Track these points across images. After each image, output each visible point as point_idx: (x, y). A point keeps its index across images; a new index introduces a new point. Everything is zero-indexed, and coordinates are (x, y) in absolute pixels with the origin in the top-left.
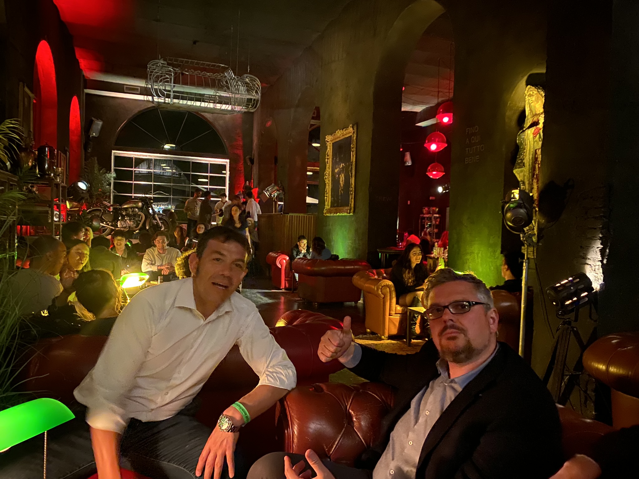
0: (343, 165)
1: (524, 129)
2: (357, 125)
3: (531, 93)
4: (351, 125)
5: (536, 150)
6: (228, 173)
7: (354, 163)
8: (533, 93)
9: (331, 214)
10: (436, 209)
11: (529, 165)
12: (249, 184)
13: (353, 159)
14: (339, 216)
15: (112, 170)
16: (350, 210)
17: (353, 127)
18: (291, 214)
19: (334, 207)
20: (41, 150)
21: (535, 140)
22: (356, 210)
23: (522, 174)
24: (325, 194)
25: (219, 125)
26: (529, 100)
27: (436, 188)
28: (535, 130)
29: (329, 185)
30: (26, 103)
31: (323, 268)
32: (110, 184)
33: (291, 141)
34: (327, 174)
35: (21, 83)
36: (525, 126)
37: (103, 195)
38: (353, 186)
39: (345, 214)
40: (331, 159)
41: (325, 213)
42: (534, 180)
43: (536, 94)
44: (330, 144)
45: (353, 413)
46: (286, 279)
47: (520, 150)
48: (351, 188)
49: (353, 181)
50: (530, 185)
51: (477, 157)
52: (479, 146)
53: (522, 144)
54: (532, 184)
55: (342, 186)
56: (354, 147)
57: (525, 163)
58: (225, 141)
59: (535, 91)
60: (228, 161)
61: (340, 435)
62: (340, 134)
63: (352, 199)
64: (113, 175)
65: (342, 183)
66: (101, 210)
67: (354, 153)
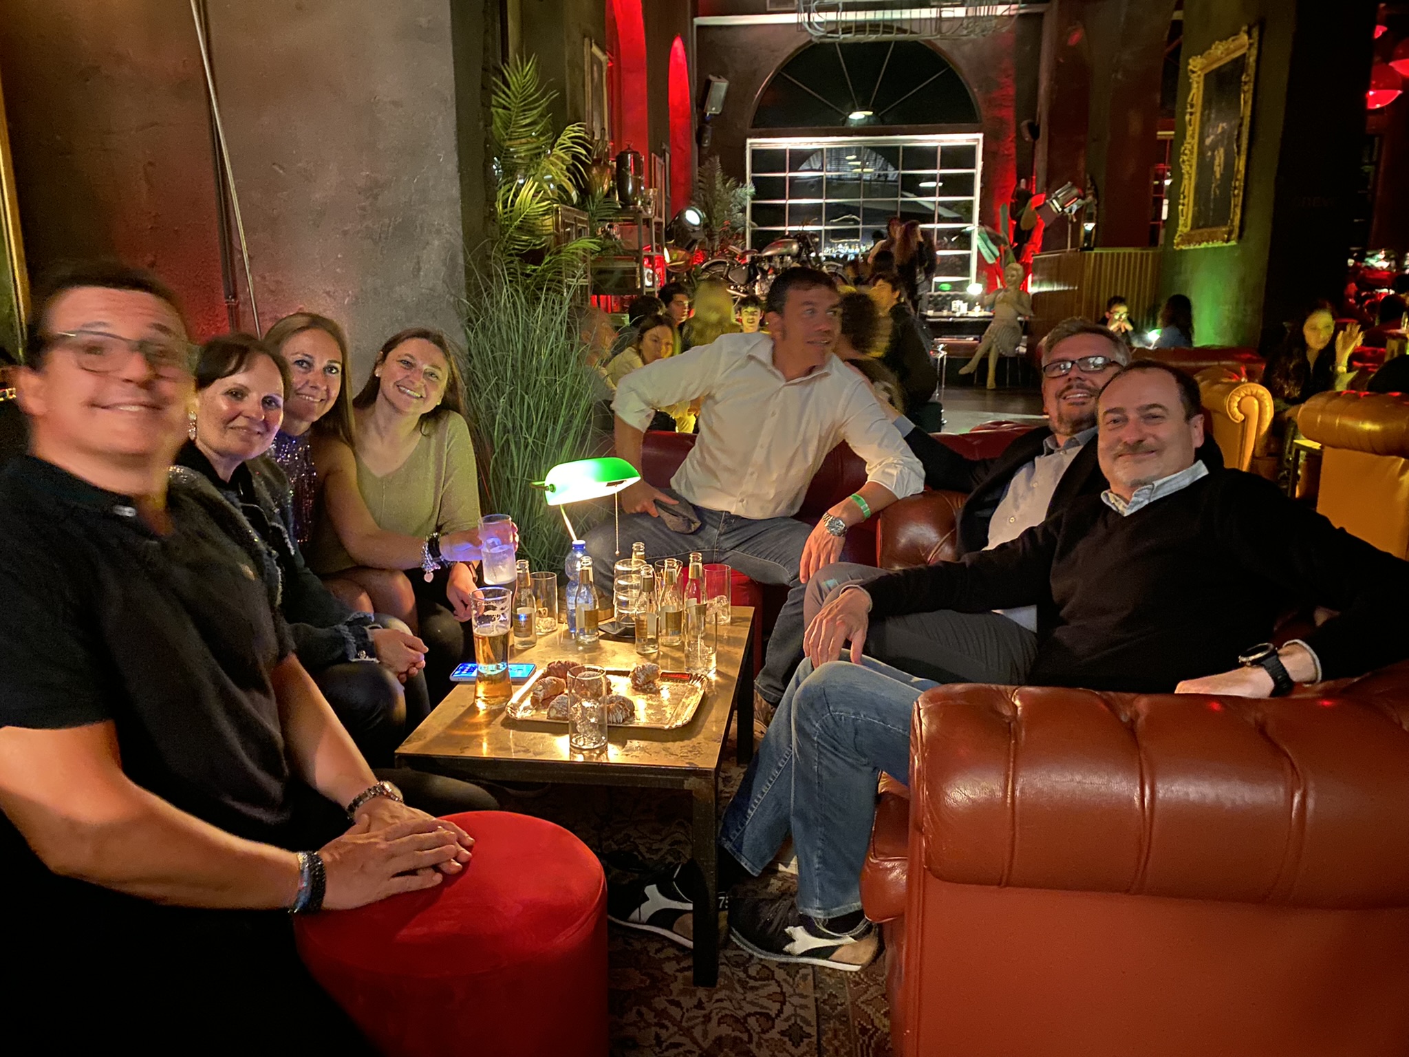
0: (1222, 128)
2: (1261, 26)
4: (1245, 28)
6: (979, 163)
7: (1247, 121)
9: (1189, 245)
12: (1027, 185)
13: (1246, 111)
14: (1206, 249)
15: (748, 180)
16: (1230, 233)
17: (1249, 33)
18: (1097, 251)
19: (1199, 228)
20: (621, 161)
22: (1245, 234)
24: (1180, 199)
25: (961, 59)
29: (1190, 178)
32: (743, 210)
33: (1119, 77)
34: (1187, 151)
35: (587, 40)
37: (731, 232)
38: (1241, 176)
39: (1220, 244)
40: (1198, 114)
41: (1178, 244)
44: (1199, 76)
48: (1237, 180)
49: (1241, 164)
55: (1218, 176)
56: (1249, 81)
58: (975, 92)
60: (980, 136)
62: (1221, 52)
63: (1236, 206)
64: (750, 189)
65: (1218, 171)
66: (725, 263)
67: (1249, 96)
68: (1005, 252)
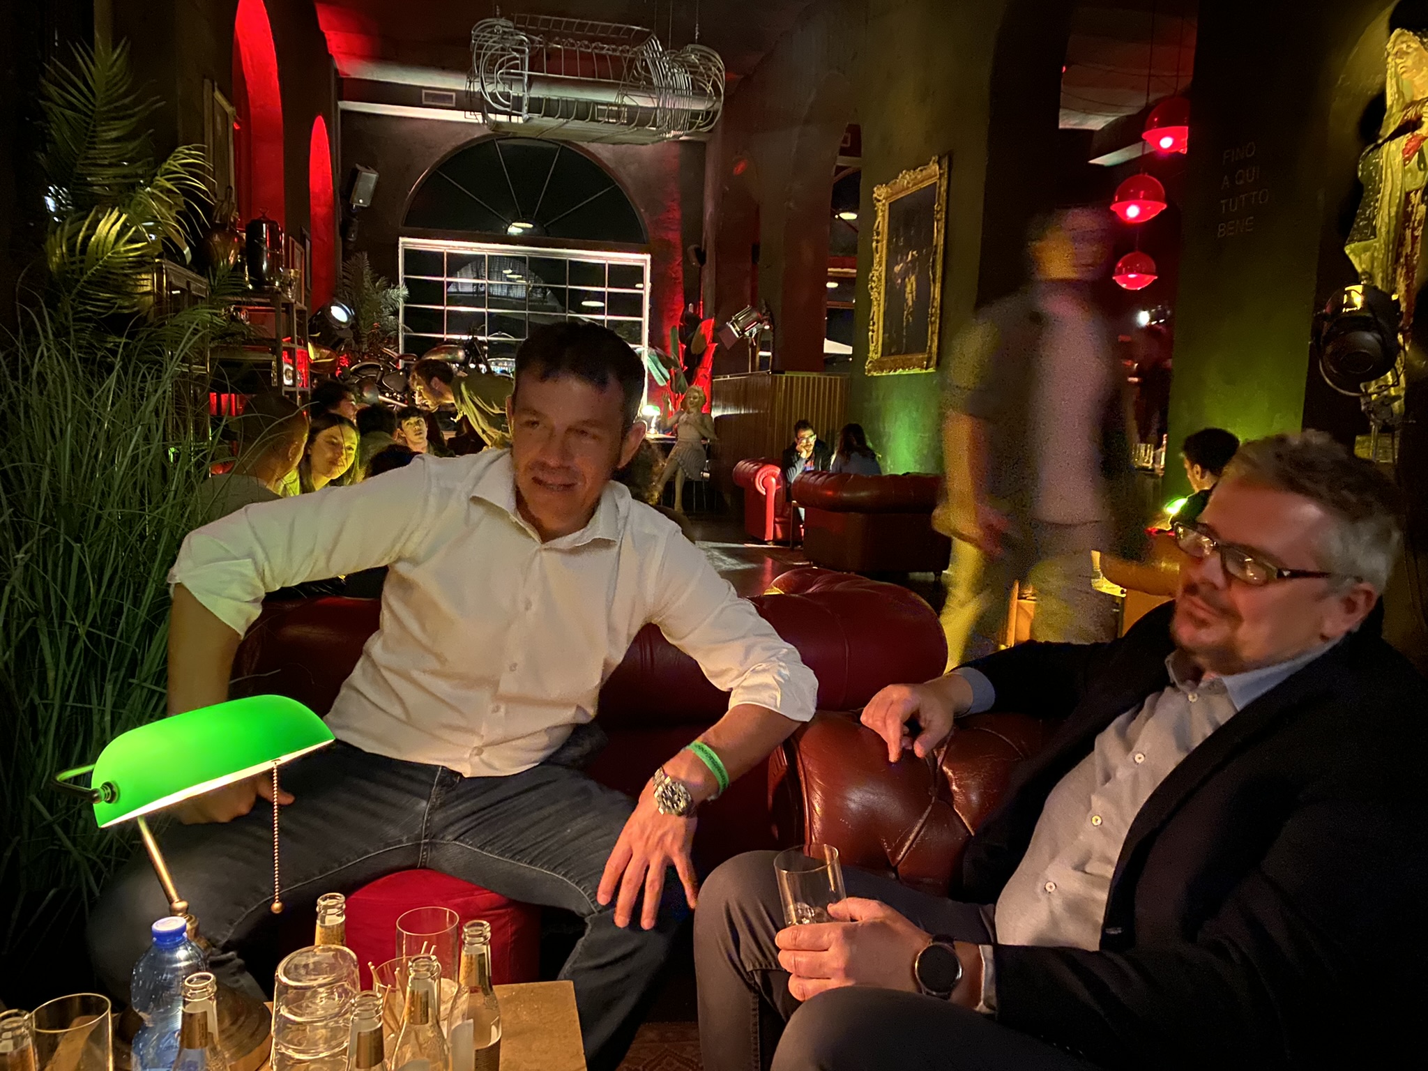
0: (913, 255)
1: (1380, 141)
2: (950, 159)
3: (1404, 46)
4: (935, 158)
5: (1408, 194)
6: (648, 284)
7: (940, 249)
8: (1408, 47)
9: (882, 371)
10: (1133, 365)
11: (1388, 232)
12: (695, 309)
13: (939, 238)
14: (900, 376)
15: (401, 282)
16: (929, 360)
17: (939, 163)
18: (788, 374)
19: (890, 354)
20: (254, 231)
21: (1406, 167)
23: (1366, 256)
24: (869, 325)
25: (628, 176)
26: (1397, 65)
27: (1134, 313)
28: (1410, 141)
29: (879, 305)
30: (219, 127)
31: (863, 494)
32: (396, 313)
33: (791, 205)
34: (874, 278)
35: (207, 81)
36: (1381, 133)
37: (381, 335)
38: (937, 303)
39: (917, 371)
40: (885, 242)
41: (869, 371)
42: (1399, 270)
43: (1416, 49)
44: (884, 205)
45: (950, 774)
46: (777, 519)
47: (1364, 195)
48: (933, 307)
49: (936, 291)
50: (1388, 281)
51: (1249, 221)
52: (1255, 193)
53: (1370, 178)
54: (1394, 280)
55: (910, 303)
56: (941, 210)
57: (1378, 226)
58: (642, 212)
59: (1414, 41)
60: (648, 257)
61: (921, 821)
62: (908, 182)
63: (933, 333)
64: (403, 291)
65: (910, 298)
66: (379, 367)
67: (942, 224)
68: (676, 374)
